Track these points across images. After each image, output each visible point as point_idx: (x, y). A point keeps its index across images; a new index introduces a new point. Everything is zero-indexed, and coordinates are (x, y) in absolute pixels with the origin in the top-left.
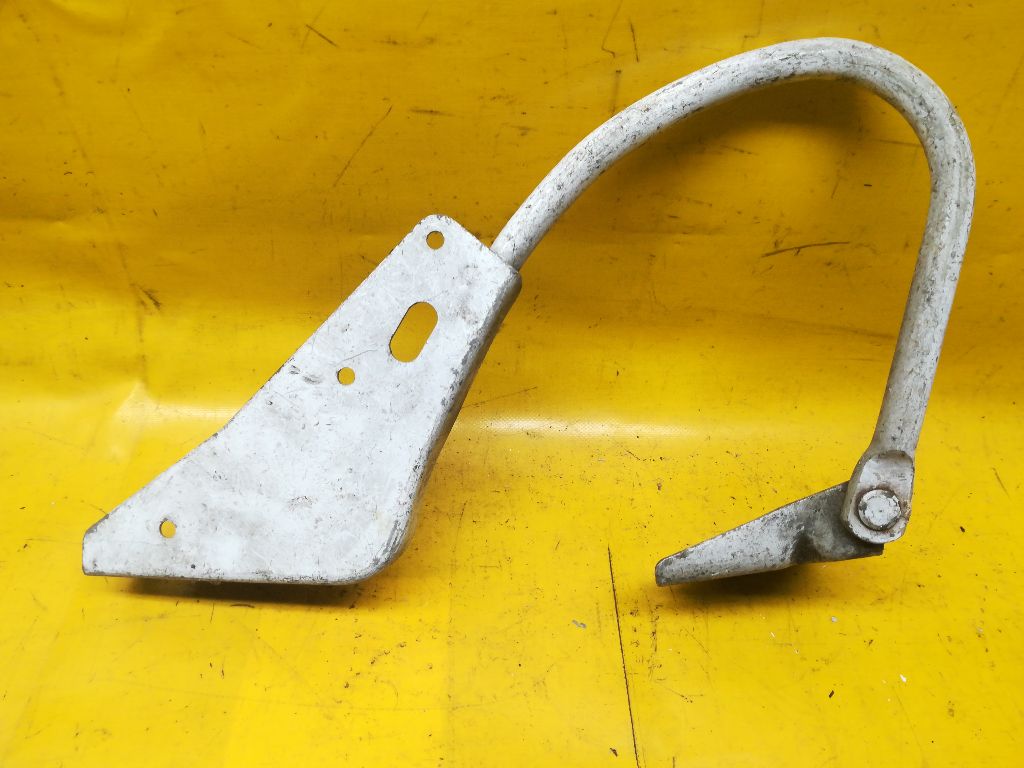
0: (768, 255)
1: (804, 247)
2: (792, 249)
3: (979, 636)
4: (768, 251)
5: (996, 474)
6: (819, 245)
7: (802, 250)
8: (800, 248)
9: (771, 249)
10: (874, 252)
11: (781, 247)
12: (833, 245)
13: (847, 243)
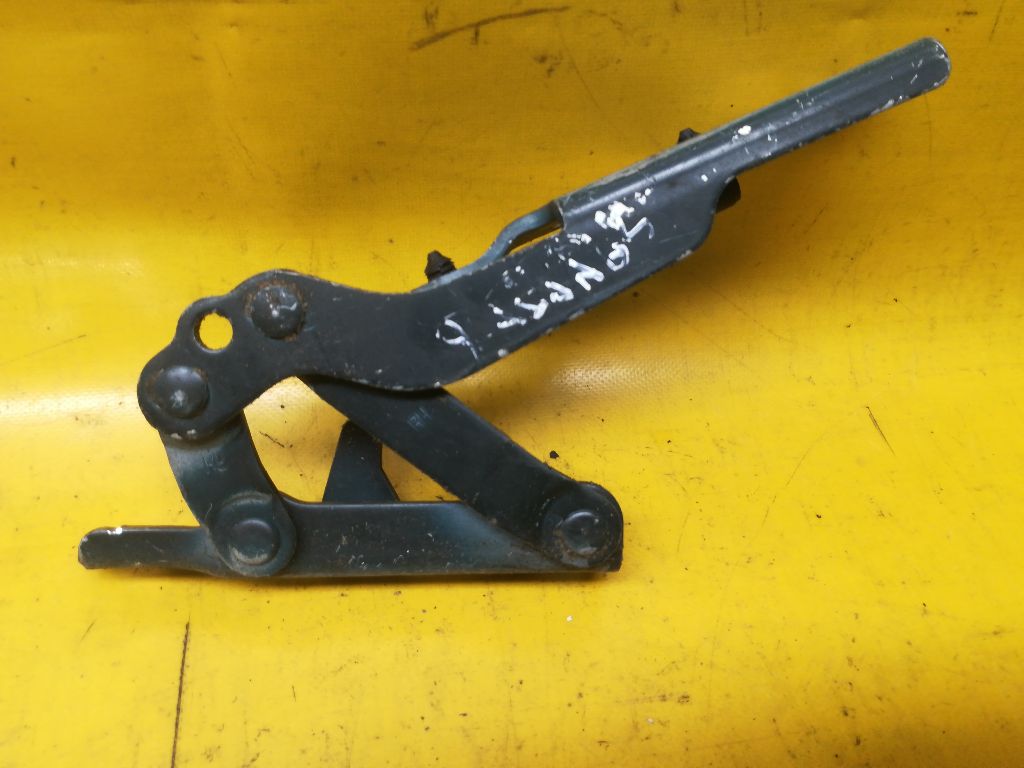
0: (421, 44)
1: (485, 22)
2: (461, 29)
3: (846, 714)
4: (417, 36)
5: (871, 415)
6: (510, 16)
7: (483, 29)
8: (477, 26)
9: (422, 32)
10: (619, 25)
11: (441, 25)
12: (538, 16)
13: (564, 9)
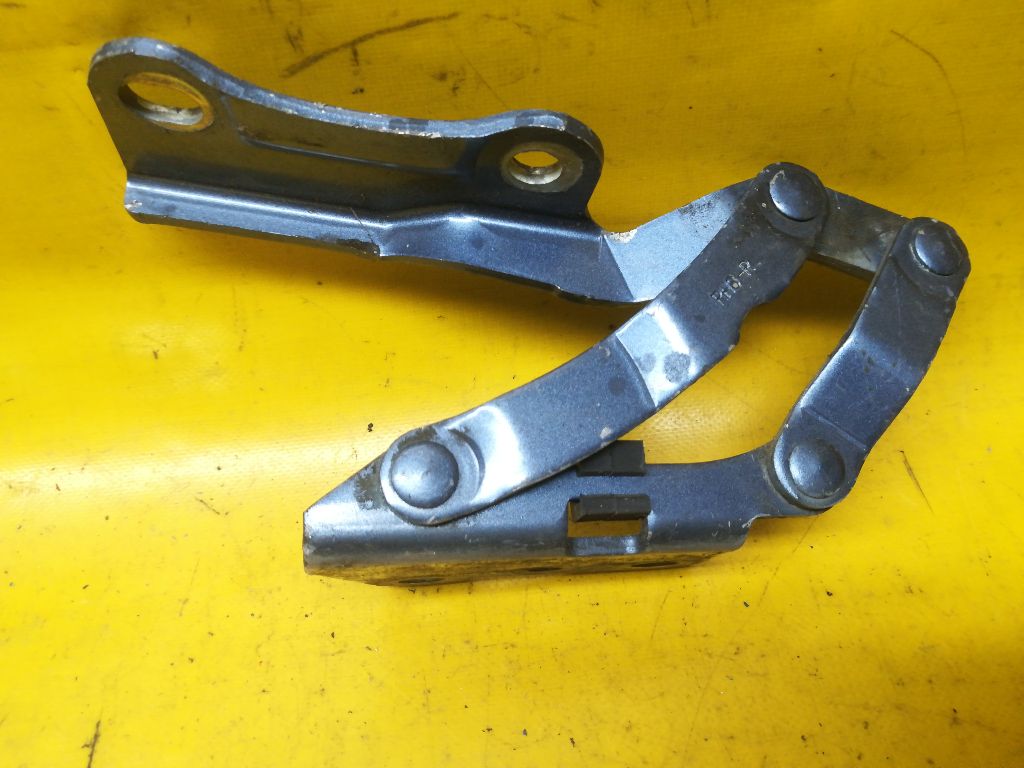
0: (293, 71)
1: (362, 40)
2: (336, 50)
4: (285, 62)
5: (906, 462)
6: (389, 30)
7: (360, 48)
8: (353, 44)
9: (289, 57)
11: (310, 48)
12: (423, 27)
13: (453, 15)
